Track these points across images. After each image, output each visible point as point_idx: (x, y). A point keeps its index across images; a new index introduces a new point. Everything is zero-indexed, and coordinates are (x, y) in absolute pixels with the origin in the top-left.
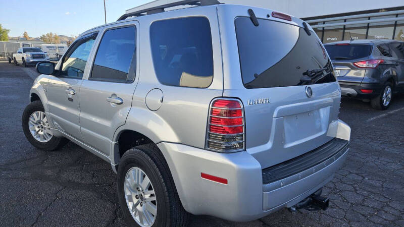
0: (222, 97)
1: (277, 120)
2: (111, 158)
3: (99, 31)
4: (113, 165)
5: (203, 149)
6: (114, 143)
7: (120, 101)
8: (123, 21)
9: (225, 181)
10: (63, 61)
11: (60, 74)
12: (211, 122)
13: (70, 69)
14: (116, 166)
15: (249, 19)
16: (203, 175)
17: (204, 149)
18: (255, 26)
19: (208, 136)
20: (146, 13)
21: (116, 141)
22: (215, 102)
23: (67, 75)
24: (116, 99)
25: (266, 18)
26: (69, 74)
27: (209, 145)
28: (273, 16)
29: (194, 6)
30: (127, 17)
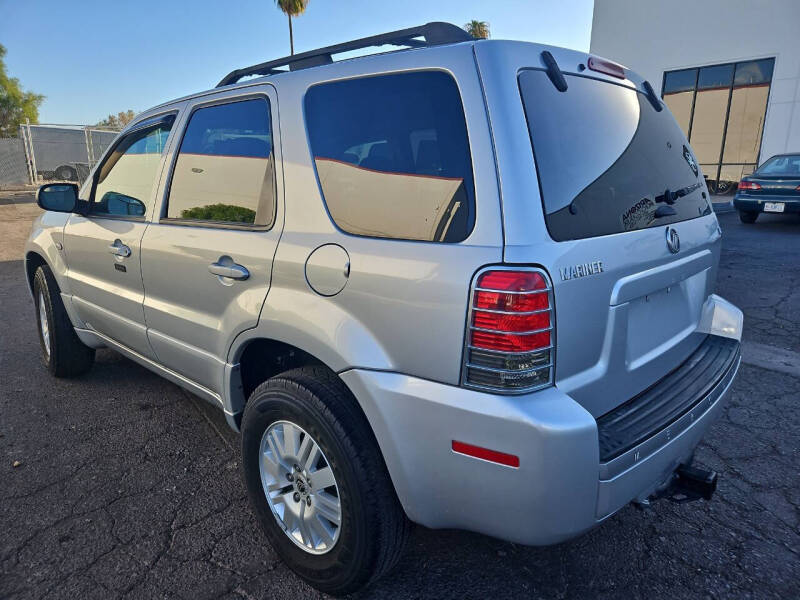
0: (503, 264)
1: (617, 310)
2: (222, 398)
3: (178, 111)
4: (229, 413)
5: (455, 386)
6: (230, 366)
7: (242, 274)
8: (230, 87)
9: (513, 460)
10: (97, 180)
11: (90, 210)
12: (474, 323)
13: (112, 197)
14: (235, 417)
15: (545, 74)
16: (458, 446)
17: (459, 386)
18: (560, 90)
19: (468, 355)
20: (286, 68)
21: (235, 362)
22: (485, 277)
23: (108, 212)
24: (233, 267)
25: (576, 72)
26: (110, 208)
27: (470, 378)
28: (590, 69)
29: (403, 47)
30: (242, 76)
